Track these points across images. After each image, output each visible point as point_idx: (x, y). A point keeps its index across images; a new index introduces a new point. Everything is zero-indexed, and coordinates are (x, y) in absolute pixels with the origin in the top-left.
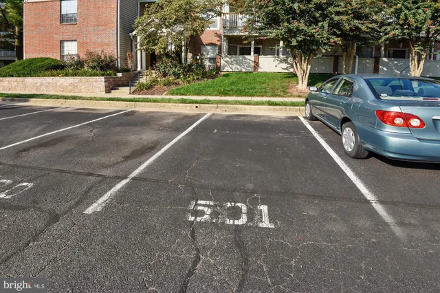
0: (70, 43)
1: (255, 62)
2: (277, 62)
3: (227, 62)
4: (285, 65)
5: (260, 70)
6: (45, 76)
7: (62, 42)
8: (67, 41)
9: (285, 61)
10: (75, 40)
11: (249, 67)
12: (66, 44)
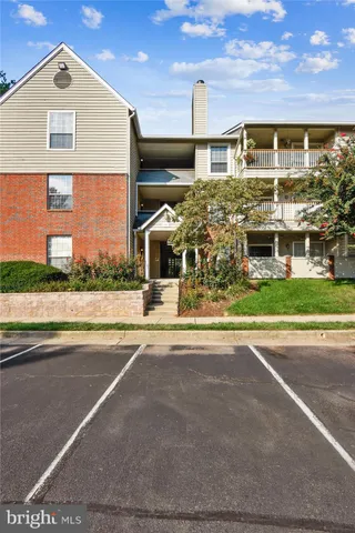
0: (60, 240)
1: (287, 265)
2: (312, 265)
3: (255, 265)
4: (320, 269)
5: (293, 276)
6: (40, 291)
7: (49, 237)
8: (57, 236)
9: (320, 263)
10: (69, 236)
11: (280, 272)
12: (54, 241)
